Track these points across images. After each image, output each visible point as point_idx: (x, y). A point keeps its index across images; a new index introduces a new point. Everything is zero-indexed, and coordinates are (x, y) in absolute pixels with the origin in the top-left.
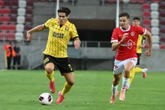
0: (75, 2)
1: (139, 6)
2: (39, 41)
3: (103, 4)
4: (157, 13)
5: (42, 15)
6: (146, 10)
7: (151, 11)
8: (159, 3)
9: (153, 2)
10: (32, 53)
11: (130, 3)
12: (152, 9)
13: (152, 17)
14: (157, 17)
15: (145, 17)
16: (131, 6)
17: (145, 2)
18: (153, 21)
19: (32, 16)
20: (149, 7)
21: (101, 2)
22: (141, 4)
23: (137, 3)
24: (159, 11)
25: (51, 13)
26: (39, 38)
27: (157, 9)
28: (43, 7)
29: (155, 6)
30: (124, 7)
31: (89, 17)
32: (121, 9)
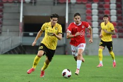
0: (35, 3)
1: (83, 6)
2: (8, 33)
3: (56, 4)
4: (97, 11)
5: (10, 13)
6: (89, 9)
7: (92, 9)
8: (98, 4)
9: (93, 3)
10: (2, 41)
11: (76, 3)
12: (93, 8)
13: (93, 14)
14: (97, 14)
15: (88, 14)
16: (77, 5)
17: (87, 3)
18: (93, 17)
19: (3, 14)
20: (90, 6)
21: (54, 3)
22: (85, 4)
23: (82, 3)
24: (98, 9)
25: (17, 11)
26: (8, 30)
27: (96, 8)
28: (10, 7)
29: (95, 5)
30: (72, 6)
31: (46, 15)
32: (70, 8)
